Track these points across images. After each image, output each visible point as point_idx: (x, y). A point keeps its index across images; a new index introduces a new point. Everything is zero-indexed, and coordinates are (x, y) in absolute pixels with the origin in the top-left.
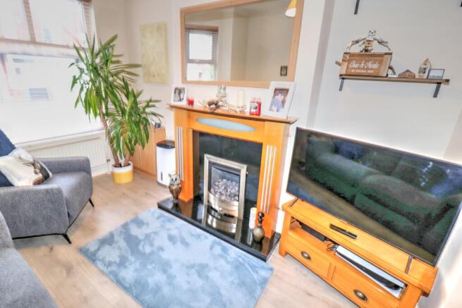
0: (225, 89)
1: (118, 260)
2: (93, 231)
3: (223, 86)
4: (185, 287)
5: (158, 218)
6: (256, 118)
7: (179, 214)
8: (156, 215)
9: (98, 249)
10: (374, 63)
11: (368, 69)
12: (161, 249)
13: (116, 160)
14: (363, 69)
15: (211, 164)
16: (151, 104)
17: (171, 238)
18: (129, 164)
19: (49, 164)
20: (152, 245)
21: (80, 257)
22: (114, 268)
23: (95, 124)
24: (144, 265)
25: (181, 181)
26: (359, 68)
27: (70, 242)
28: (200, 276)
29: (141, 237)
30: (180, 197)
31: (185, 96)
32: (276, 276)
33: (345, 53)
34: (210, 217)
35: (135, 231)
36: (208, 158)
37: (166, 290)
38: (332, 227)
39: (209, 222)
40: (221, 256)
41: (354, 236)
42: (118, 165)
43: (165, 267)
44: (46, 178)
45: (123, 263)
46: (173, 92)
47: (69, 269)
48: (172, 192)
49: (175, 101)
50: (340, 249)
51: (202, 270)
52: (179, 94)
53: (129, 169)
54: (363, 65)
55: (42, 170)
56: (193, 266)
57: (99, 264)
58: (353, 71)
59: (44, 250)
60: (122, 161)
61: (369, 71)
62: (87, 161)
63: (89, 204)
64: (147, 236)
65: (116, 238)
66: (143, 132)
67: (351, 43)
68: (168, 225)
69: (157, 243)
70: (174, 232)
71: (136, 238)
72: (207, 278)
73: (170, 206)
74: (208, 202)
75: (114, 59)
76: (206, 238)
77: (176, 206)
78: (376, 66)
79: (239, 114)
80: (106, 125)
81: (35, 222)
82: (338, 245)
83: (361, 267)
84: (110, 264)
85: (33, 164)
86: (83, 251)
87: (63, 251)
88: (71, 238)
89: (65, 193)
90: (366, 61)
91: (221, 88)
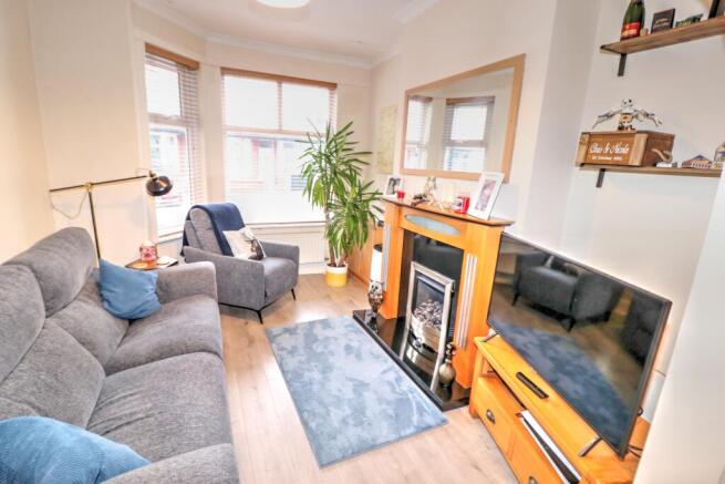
0: (434, 180)
1: (289, 348)
2: (284, 319)
3: (432, 177)
4: (334, 392)
5: (347, 326)
6: (460, 216)
7: (379, 338)
8: (347, 323)
9: (280, 335)
10: (623, 146)
11: (614, 155)
12: (332, 353)
13: (332, 258)
14: (608, 154)
15: (417, 273)
16: (377, 196)
17: (348, 348)
18: (343, 266)
19: (266, 245)
20: (326, 347)
21: (263, 336)
22: (284, 353)
23: (318, 214)
24: (309, 360)
25: (384, 292)
26: (602, 154)
27: (262, 322)
28: (355, 391)
29: (320, 338)
30: (379, 311)
31: (398, 188)
32: (446, 430)
33: (583, 133)
34: (411, 349)
35: (318, 331)
36: (415, 267)
37: (315, 388)
38: (520, 375)
39: (409, 355)
40: (390, 384)
41: (544, 396)
42: (333, 264)
43: (326, 369)
44: (260, 257)
45: (293, 352)
46: (388, 181)
47: (251, 342)
48: (371, 300)
49: (388, 193)
50: (526, 414)
51: (360, 386)
52: (395, 184)
53: (343, 271)
54: (607, 149)
55: (258, 249)
56: (351, 380)
57: (274, 345)
58: (594, 158)
59: (242, 321)
60: (337, 261)
61: (616, 158)
62: (297, 249)
63: (290, 294)
64: (327, 338)
65: (298, 331)
66: (361, 231)
67: (596, 119)
68: (353, 336)
69: (331, 347)
70: (355, 344)
71: (316, 336)
72: (360, 395)
73: (367, 320)
74: (411, 327)
75: (345, 147)
76: (386, 361)
77: (373, 320)
78: (625, 151)
79: (443, 211)
80: (327, 217)
81: (239, 293)
82: (526, 409)
83: (545, 445)
84: (283, 349)
85: (252, 242)
86: (268, 332)
87: (254, 327)
88: (265, 319)
89: (266, 272)
90: (613, 144)
91: (429, 179)
